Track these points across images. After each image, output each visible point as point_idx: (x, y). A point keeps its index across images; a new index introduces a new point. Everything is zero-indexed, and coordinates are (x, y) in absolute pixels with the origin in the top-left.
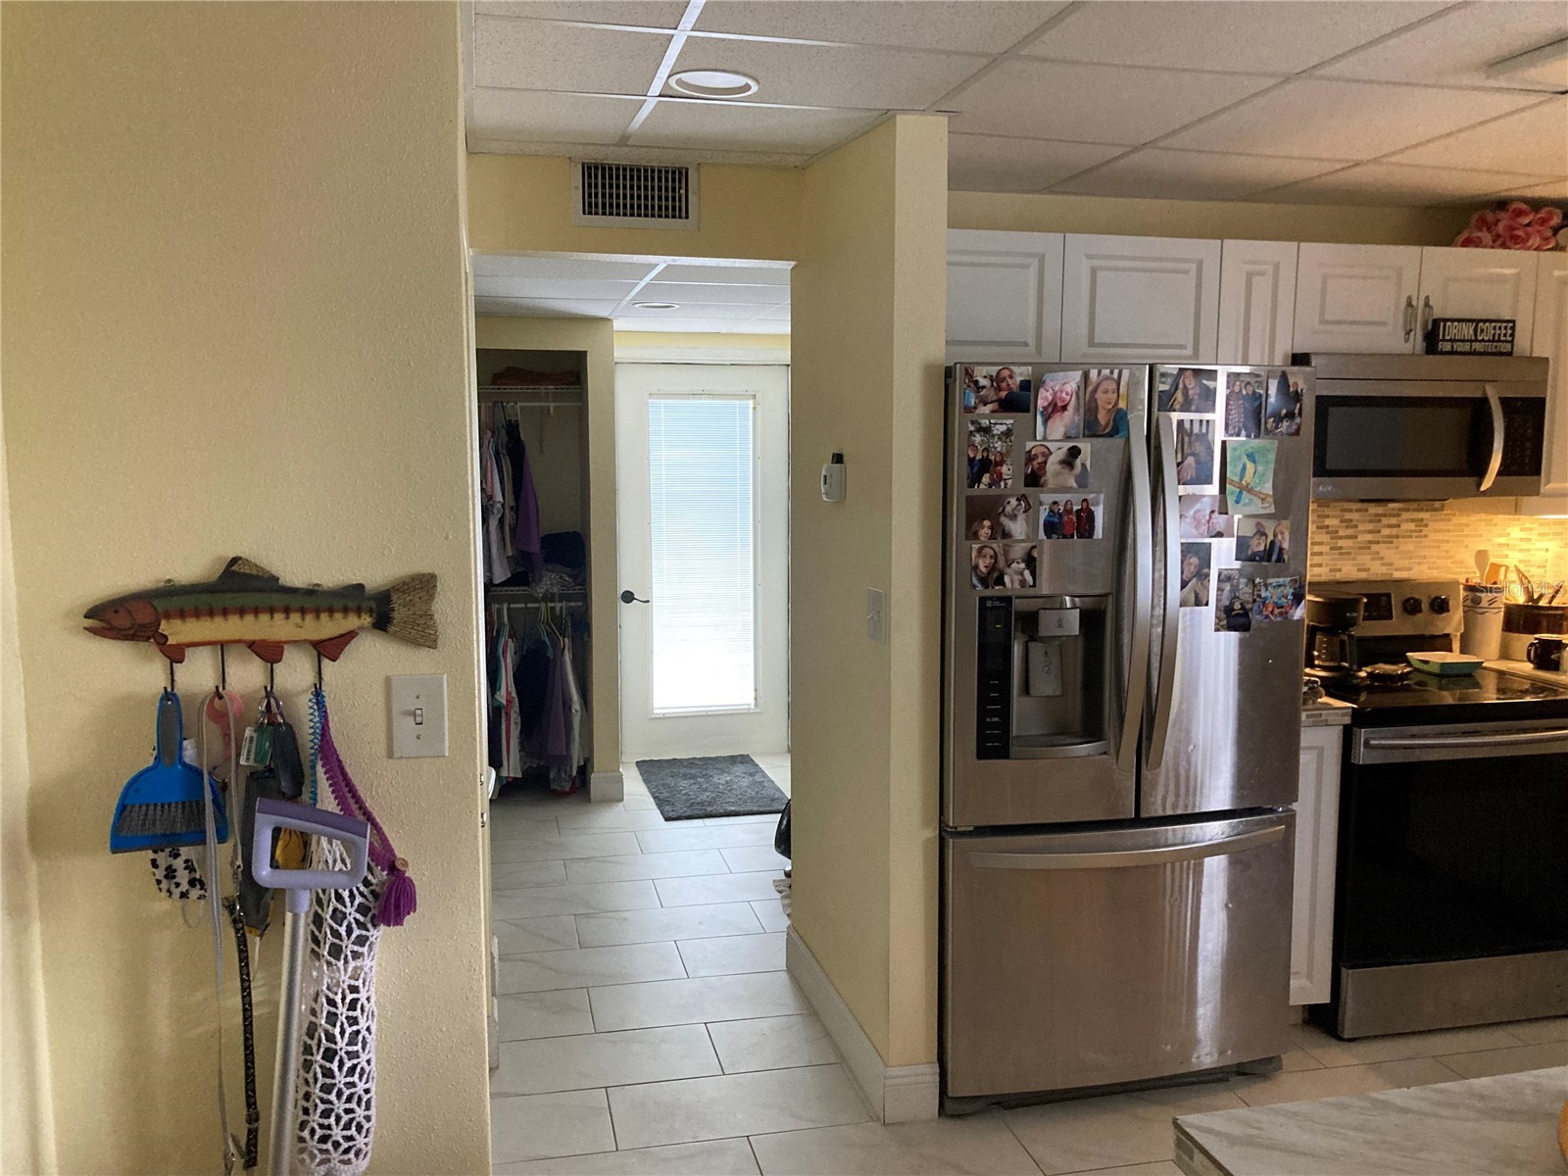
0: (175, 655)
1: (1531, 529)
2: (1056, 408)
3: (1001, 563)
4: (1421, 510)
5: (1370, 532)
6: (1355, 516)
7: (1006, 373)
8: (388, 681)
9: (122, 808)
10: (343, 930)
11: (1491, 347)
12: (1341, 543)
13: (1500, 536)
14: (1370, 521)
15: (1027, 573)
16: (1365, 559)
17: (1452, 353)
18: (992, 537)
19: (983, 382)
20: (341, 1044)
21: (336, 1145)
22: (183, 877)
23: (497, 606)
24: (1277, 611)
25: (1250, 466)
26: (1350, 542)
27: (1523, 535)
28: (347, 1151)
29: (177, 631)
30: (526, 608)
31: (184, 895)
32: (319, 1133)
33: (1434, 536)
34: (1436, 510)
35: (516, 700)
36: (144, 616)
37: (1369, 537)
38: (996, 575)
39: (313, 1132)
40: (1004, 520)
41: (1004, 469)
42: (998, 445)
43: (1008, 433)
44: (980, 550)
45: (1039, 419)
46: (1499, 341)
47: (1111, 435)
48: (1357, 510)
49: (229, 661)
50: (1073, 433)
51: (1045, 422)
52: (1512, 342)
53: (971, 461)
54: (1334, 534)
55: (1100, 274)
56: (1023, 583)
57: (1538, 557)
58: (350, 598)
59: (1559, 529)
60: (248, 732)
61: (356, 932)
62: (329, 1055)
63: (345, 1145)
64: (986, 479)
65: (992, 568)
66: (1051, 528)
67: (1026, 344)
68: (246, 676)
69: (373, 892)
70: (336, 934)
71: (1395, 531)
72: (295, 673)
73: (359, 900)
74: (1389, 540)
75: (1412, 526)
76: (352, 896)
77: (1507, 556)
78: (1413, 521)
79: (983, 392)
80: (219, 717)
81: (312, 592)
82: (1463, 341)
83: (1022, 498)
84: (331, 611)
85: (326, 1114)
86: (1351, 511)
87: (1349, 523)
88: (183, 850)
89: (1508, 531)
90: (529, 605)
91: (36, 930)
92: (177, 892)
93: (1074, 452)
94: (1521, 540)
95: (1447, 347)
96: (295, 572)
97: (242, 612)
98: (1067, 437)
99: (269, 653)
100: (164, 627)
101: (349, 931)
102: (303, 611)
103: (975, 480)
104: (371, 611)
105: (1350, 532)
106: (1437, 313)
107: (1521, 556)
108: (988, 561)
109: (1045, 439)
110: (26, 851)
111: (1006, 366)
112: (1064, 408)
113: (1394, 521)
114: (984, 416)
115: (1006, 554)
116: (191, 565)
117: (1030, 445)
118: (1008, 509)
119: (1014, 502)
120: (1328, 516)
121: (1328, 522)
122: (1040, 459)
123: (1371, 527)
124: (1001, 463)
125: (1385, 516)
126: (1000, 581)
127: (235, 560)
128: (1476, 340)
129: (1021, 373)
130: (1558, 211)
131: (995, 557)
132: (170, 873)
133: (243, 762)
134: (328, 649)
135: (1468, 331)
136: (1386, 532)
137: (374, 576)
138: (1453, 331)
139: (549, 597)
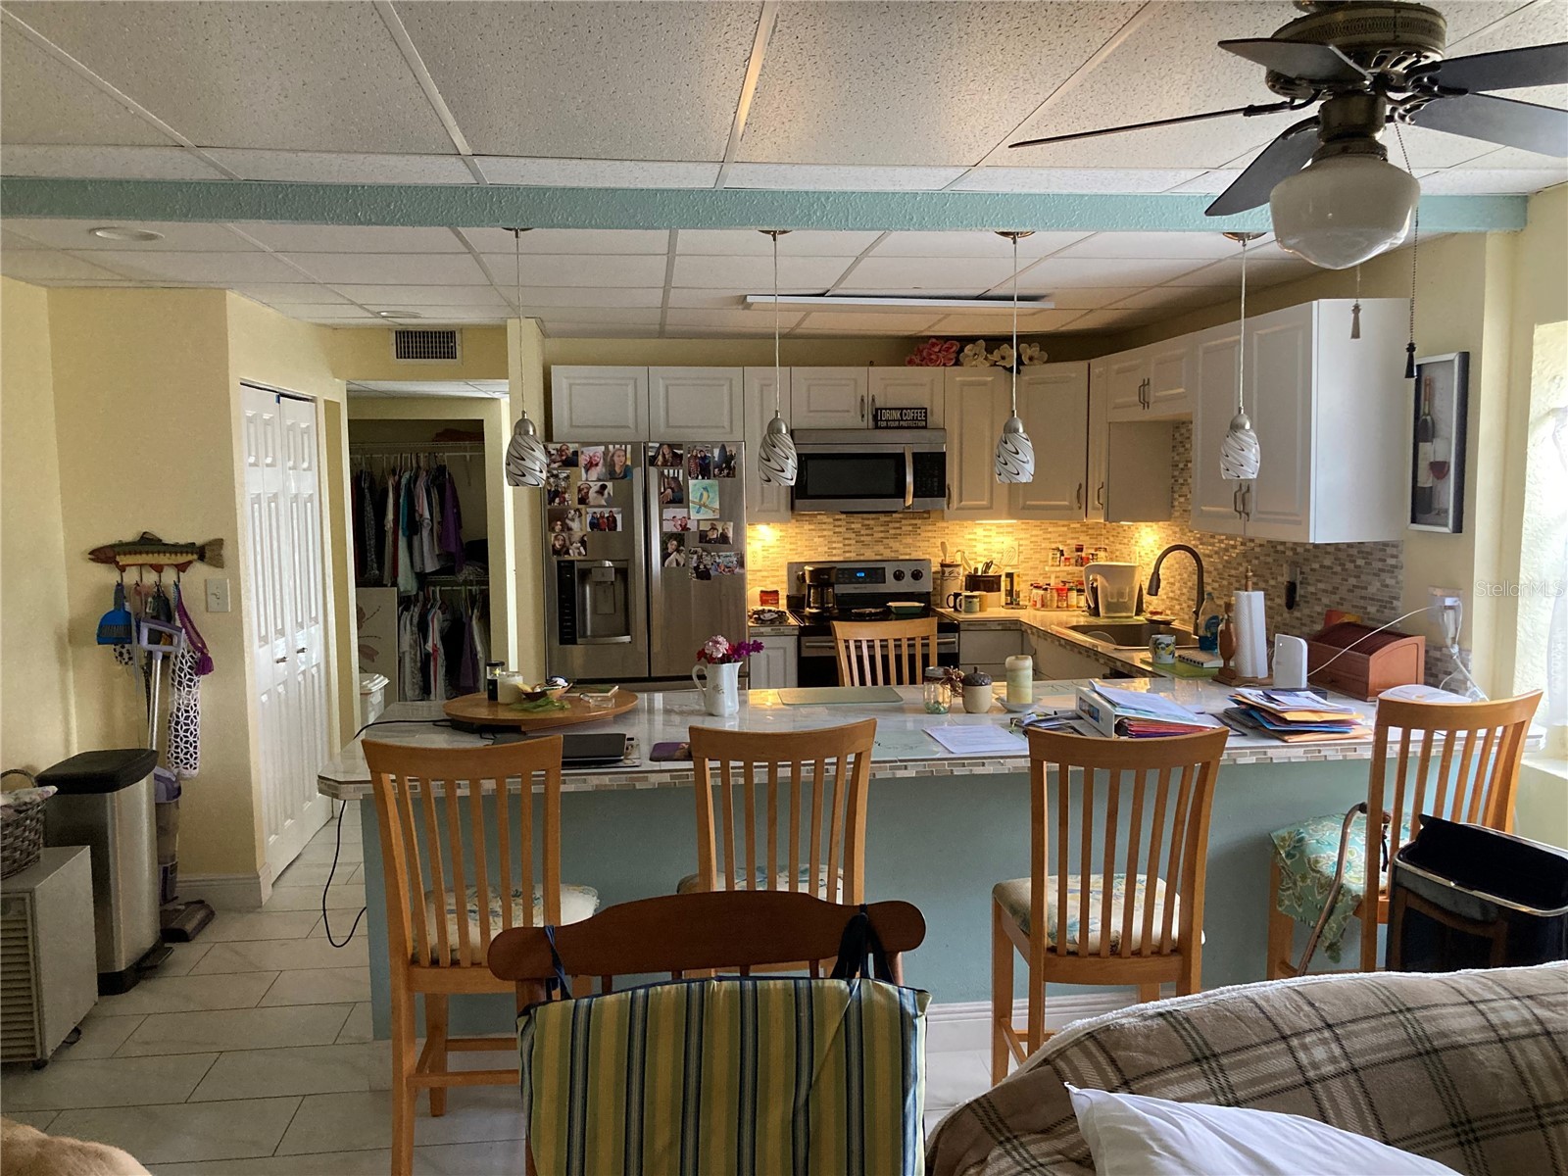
0: (122, 569)
1: (990, 530)
2: (590, 465)
3: (568, 542)
4: (915, 519)
5: (882, 532)
6: (871, 522)
7: (564, 447)
8: (206, 581)
9: (101, 626)
10: (183, 675)
11: (911, 424)
12: (862, 539)
13: (969, 534)
14: (882, 525)
15: (582, 549)
16: (880, 548)
17: (887, 428)
18: (562, 530)
19: (553, 452)
20: (182, 719)
21: (182, 761)
22: (126, 656)
23: (433, 588)
24: (727, 570)
25: (705, 494)
26: (869, 538)
27: (986, 533)
28: (186, 764)
29: (122, 560)
30: (453, 590)
31: (126, 663)
32: (175, 755)
33: (923, 534)
34: (925, 518)
35: (442, 651)
36: (111, 554)
37: (882, 535)
38: (565, 549)
39: (172, 755)
40: (568, 521)
41: (567, 496)
42: (563, 484)
43: (568, 477)
44: (556, 537)
45: (583, 470)
46: (917, 419)
47: (623, 478)
48: (873, 519)
49: (144, 572)
50: (601, 478)
51: (587, 471)
52: (926, 421)
53: (549, 491)
54: (858, 533)
55: (670, 388)
56: (580, 554)
57: (997, 547)
58: (190, 548)
59: (1010, 529)
60: (150, 599)
61: (188, 676)
62: (177, 723)
63: (185, 761)
64: (557, 500)
65: (563, 546)
66: (593, 525)
67: (629, 427)
68: (150, 578)
69: (196, 662)
70: (180, 676)
71: (898, 531)
72: (169, 577)
73: (189, 664)
74: (895, 537)
75: (910, 528)
76: (186, 662)
77: (975, 546)
78: (910, 525)
79: (553, 457)
80: (139, 593)
81: (175, 546)
82: (894, 420)
83: (576, 510)
84: (182, 553)
85: (177, 747)
86: (869, 519)
87: (868, 527)
88: (126, 646)
89: (975, 531)
90: (449, 588)
91: (71, 674)
92: (123, 662)
93: (604, 487)
94: (985, 536)
95: (884, 424)
96: (168, 539)
97: (147, 553)
98: (599, 480)
99: (158, 569)
100: (118, 558)
101: (185, 676)
102: (170, 553)
103: (552, 501)
104: (196, 553)
105: (868, 532)
106: (878, 405)
107: (985, 546)
108: (561, 542)
109: (587, 480)
110: (67, 644)
111: (564, 443)
112: (597, 465)
113: (898, 525)
114: (554, 469)
115: (569, 538)
116: (129, 535)
117: (579, 483)
118: (570, 516)
119: (572, 512)
120: (853, 523)
121: (853, 526)
122: (585, 490)
123: (882, 529)
124: (565, 493)
125: (891, 522)
126: (567, 553)
127: (145, 533)
128: (902, 420)
129: (572, 447)
130: (958, 344)
131: (564, 540)
132: (121, 654)
133: (147, 610)
134: (182, 568)
135: (896, 415)
136: (892, 532)
137: (200, 540)
138: (887, 415)
139: (466, 583)
